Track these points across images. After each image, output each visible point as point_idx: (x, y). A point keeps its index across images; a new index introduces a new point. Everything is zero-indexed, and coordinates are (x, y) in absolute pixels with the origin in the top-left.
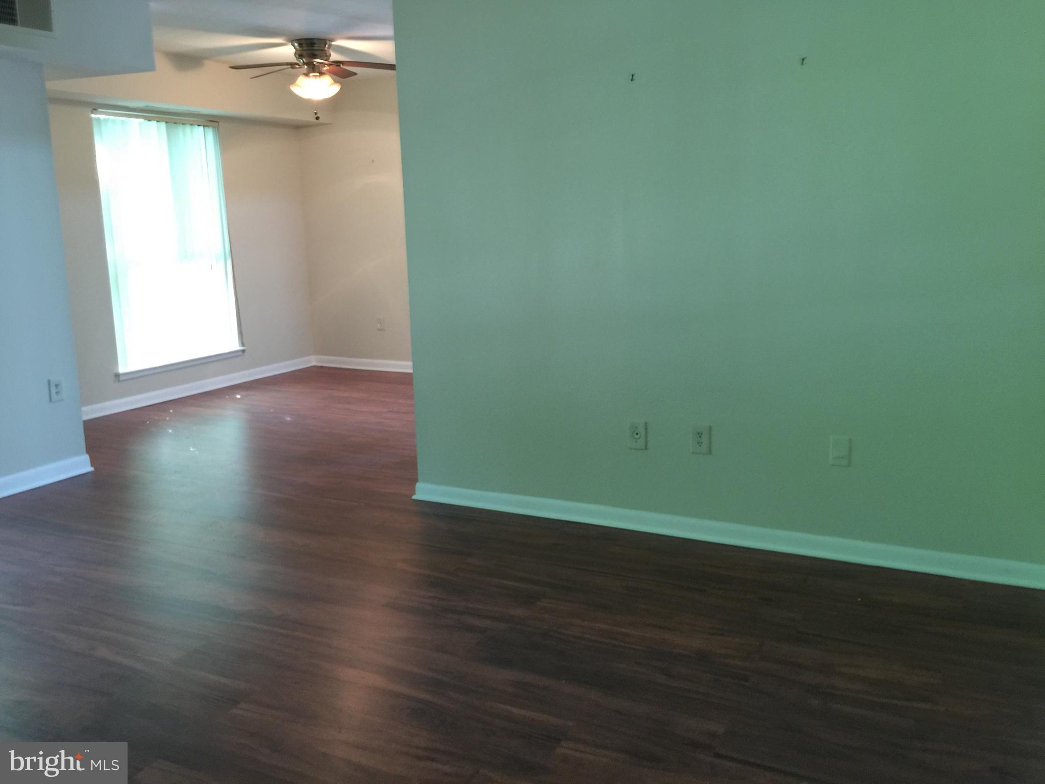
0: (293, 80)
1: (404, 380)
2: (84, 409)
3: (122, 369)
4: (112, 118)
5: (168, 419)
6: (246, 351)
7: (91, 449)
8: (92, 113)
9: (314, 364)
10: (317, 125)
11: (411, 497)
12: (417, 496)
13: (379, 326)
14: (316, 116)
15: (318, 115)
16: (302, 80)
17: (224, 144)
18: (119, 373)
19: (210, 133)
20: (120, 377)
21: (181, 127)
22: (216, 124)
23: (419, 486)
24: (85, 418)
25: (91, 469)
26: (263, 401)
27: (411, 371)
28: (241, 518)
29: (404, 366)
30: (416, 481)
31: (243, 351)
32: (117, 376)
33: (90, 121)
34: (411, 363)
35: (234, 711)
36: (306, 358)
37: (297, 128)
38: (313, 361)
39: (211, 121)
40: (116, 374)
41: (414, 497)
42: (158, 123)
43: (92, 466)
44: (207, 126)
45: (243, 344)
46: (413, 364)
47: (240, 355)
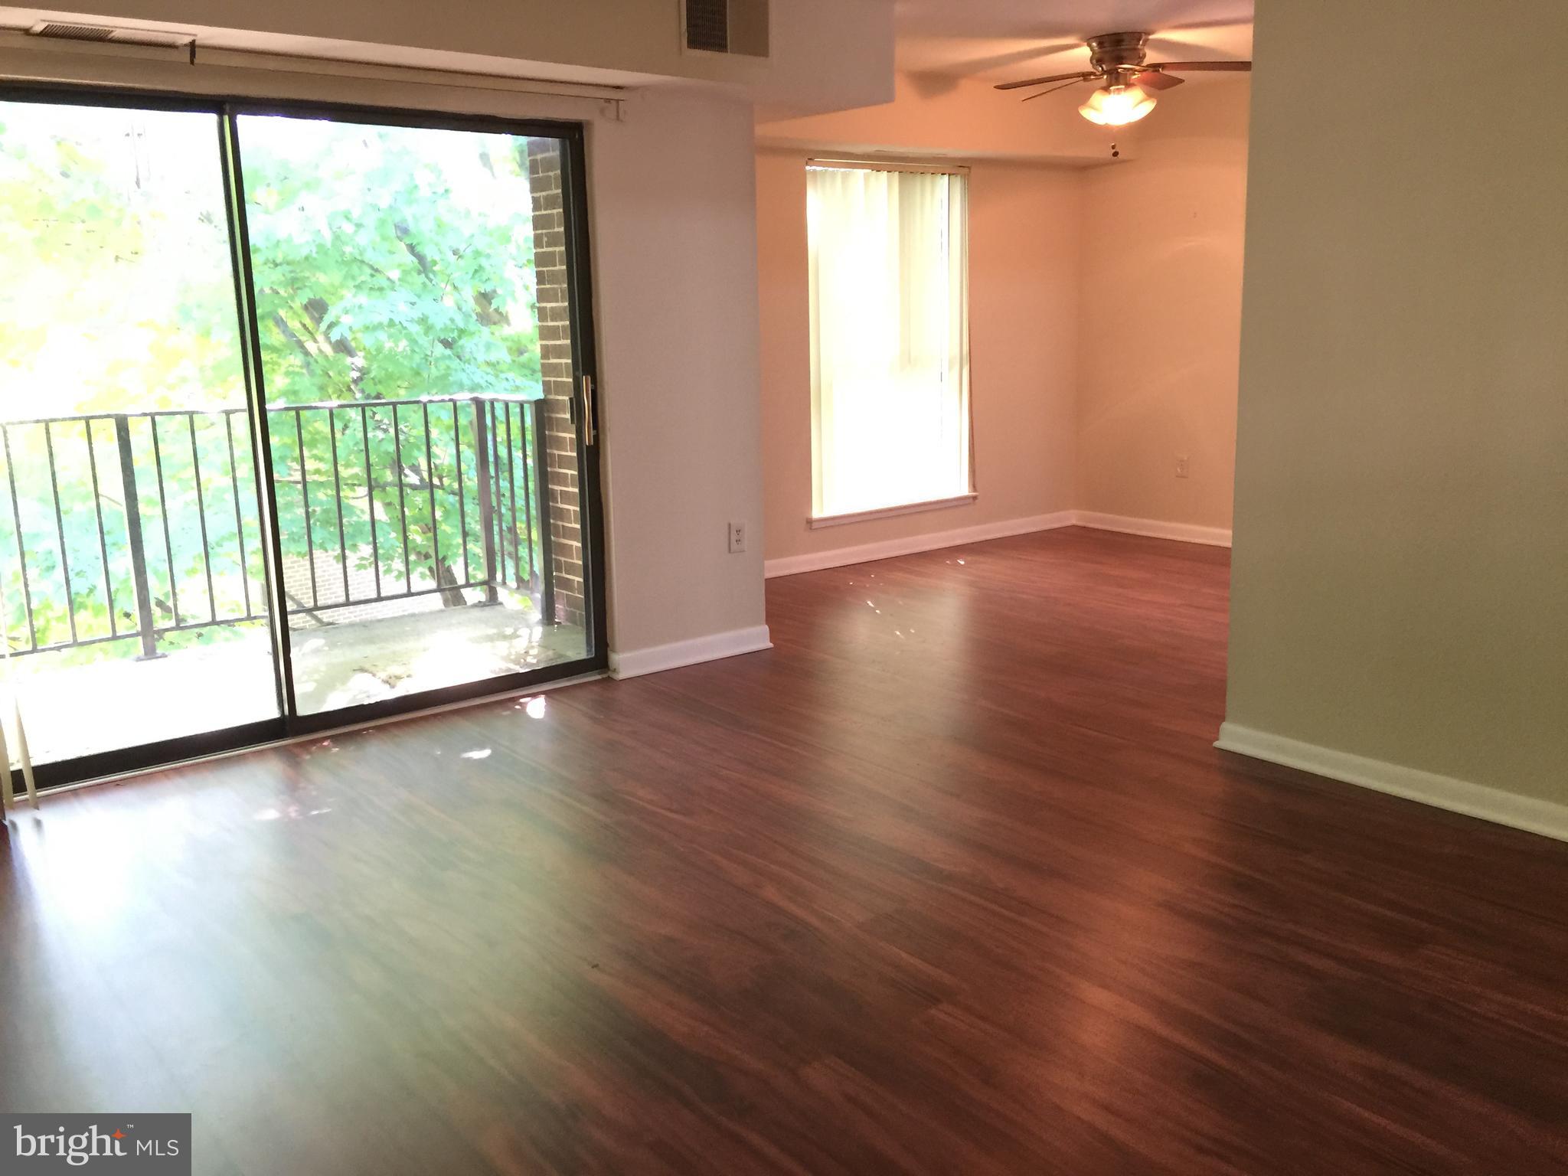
0: (1084, 99)
1: (1216, 558)
2: (767, 563)
3: (817, 513)
4: (831, 169)
5: (868, 586)
6: (979, 497)
7: (773, 618)
8: (807, 164)
9: (1074, 522)
10: (1112, 163)
11: (1212, 742)
12: (1223, 743)
13: (1179, 470)
14: (1114, 150)
15: (1117, 149)
16: (1099, 99)
17: (975, 201)
18: (811, 519)
19: (958, 184)
20: (813, 525)
21: (919, 177)
22: (966, 170)
23: (1226, 727)
24: (769, 575)
25: (771, 645)
26: (997, 571)
27: (1229, 544)
28: (955, 738)
29: (1221, 536)
30: (1223, 719)
31: (975, 498)
32: (810, 522)
33: (804, 174)
34: (1229, 533)
35: (933, 1011)
36: (1062, 513)
37: (1082, 169)
38: (1072, 517)
39: (960, 166)
40: (807, 519)
41: (1217, 744)
42: (890, 173)
43: (771, 642)
44: (953, 174)
45: (974, 486)
46: (1233, 532)
47: (969, 504)
